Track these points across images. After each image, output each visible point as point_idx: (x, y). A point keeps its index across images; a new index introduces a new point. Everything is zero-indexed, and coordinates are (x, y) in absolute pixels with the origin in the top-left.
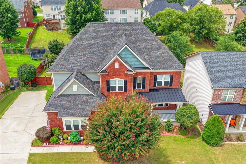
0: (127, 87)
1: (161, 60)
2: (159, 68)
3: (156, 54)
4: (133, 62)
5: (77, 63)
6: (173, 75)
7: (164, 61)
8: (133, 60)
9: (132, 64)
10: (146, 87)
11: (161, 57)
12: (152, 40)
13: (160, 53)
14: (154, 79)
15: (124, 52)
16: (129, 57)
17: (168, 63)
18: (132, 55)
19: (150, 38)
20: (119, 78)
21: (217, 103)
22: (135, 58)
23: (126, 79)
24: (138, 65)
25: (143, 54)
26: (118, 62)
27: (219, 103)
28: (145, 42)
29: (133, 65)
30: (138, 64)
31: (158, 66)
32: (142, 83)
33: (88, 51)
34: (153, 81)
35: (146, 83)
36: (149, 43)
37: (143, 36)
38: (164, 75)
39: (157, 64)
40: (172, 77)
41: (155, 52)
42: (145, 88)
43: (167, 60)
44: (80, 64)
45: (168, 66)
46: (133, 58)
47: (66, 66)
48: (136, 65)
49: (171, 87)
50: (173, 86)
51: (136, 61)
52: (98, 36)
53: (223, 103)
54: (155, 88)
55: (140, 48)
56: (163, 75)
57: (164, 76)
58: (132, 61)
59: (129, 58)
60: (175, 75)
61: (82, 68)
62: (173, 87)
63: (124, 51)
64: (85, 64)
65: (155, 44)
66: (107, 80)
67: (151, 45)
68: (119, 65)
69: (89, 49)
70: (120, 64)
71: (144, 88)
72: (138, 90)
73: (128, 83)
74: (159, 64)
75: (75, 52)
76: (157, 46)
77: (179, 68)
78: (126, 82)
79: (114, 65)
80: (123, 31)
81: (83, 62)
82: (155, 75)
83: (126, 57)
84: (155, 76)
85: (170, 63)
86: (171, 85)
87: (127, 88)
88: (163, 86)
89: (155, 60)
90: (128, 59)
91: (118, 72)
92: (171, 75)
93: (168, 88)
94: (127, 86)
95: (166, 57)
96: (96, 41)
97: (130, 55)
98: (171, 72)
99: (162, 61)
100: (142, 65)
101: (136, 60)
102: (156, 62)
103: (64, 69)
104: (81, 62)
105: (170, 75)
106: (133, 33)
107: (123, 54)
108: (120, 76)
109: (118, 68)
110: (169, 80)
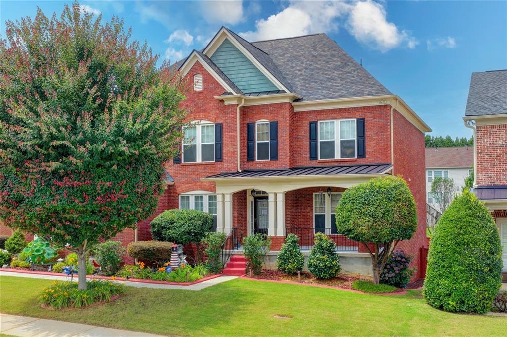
0: (224, 146)
1: (335, 84)
3: (327, 76)
4: (245, 79)
6: (364, 119)
8: (244, 71)
9: (243, 83)
10: (280, 153)
11: (339, 80)
12: (331, 56)
13: (341, 72)
14: (308, 134)
15: (224, 54)
16: (235, 64)
17: (351, 87)
19: (329, 53)
22: (249, 67)
23: (220, 121)
24: (258, 86)
26: (202, 74)
28: (313, 60)
29: (246, 87)
31: (319, 95)
32: (269, 141)
34: (306, 142)
35: (279, 139)
37: (313, 53)
38: (339, 121)
39: (320, 92)
40: (361, 124)
41: (327, 72)
42: (280, 157)
43: (352, 83)
45: (348, 92)
46: (244, 67)
48: (253, 86)
49: (362, 162)
50: (367, 156)
54: (314, 163)
56: (335, 121)
57: (337, 123)
58: (241, 75)
59: (236, 68)
60: (369, 118)
62: (369, 159)
63: (222, 49)
65: (334, 61)
67: (324, 64)
68: (203, 82)
70: (208, 79)
71: (275, 157)
72: (260, 163)
73: (226, 135)
74: (325, 92)
76: (340, 63)
78: (218, 130)
79: (193, 81)
82: (312, 121)
83: (228, 65)
84: (311, 123)
85: (357, 87)
86: (362, 154)
87: (225, 150)
88: (339, 158)
89: (318, 86)
90: (233, 72)
91: (201, 101)
92: (358, 120)
93: (355, 164)
94: (224, 144)
95: (352, 78)
97: (237, 60)
98: (358, 109)
99: (337, 86)
100: (269, 85)
105: (356, 120)
106: (291, 51)
107: (221, 58)
108: (205, 111)
109: (201, 89)
110: (356, 138)
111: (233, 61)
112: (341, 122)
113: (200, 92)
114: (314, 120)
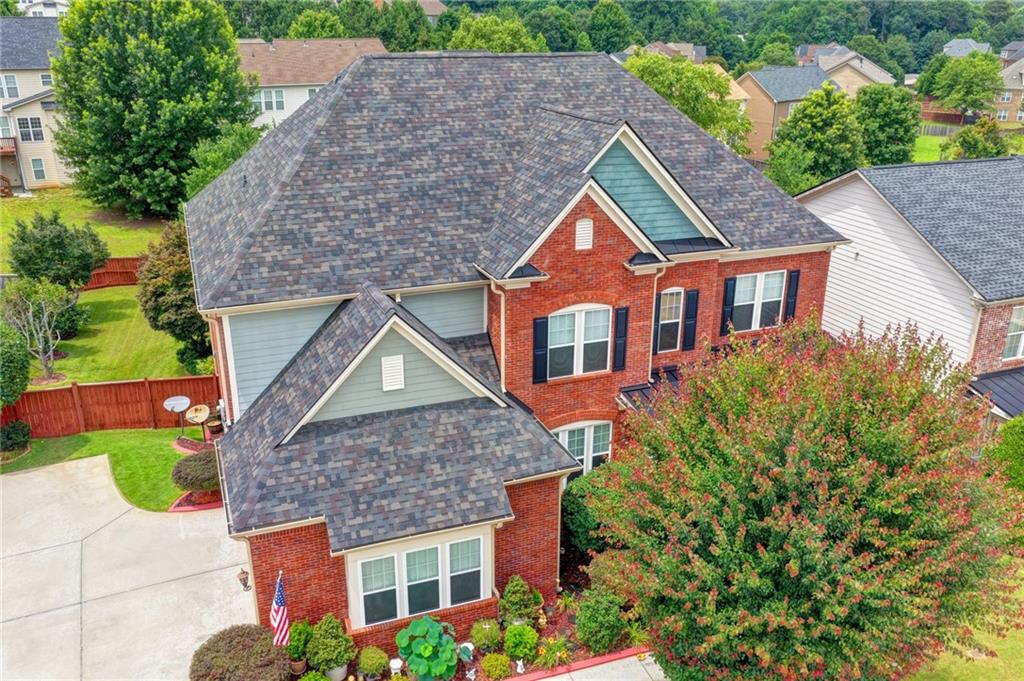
0: (628, 345)
1: (740, 207)
2: (747, 240)
3: (711, 184)
4: (647, 218)
5: (357, 251)
6: (798, 272)
7: (752, 210)
8: (644, 204)
10: (698, 338)
11: (736, 195)
12: (673, 125)
13: (725, 175)
14: (721, 297)
15: (610, 168)
17: (771, 217)
18: (642, 182)
19: (662, 118)
20: (591, 301)
21: (989, 371)
22: (656, 195)
23: (623, 304)
24: (668, 230)
26: (593, 218)
27: (996, 369)
28: (648, 132)
30: (667, 223)
31: (737, 233)
32: (680, 320)
33: (397, 187)
35: (699, 317)
36: (662, 137)
37: (630, 111)
38: (765, 273)
39: (731, 224)
40: (793, 280)
41: (702, 172)
42: (696, 345)
43: (765, 205)
44: (374, 254)
45: (777, 229)
46: (648, 196)
47: (301, 267)
48: (660, 230)
51: (662, 209)
52: (423, 116)
53: (1010, 367)
54: (725, 340)
56: (758, 274)
57: (761, 277)
58: (641, 210)
59: (631, 197)
60: (805, 270)
61: (393, 274)
63: (607, 161)
64: (402, 252)
65: (690, 143)
66: (535, 320)
67: (677, 147)
68: (595, 233)
69: (399, 177)
70: (605, 228)
71: (689, 343)
72: (666, 356)
73: (633, 325)
74: (740, 225)
75: (330, 194)
76: (704, 149)
77: (822, 237)
78: (621, 319)
81: (390, 243)
82: (729, 277)
84: (727, 281)
85: (781, 218)
87: (630, 351)
88: (758, 328)
89: (716, 208)
91: (590, 270)
92: (789, 273)
94: (629, 340)
95: (755, 193)
96: (423, 137)
97: (634, 182)
98: (792, 257)
99: (746, 211)
100: (685, 229)
101: (659, 202)
103: (296, 282)
104: (376, 244)
105: (785, 271)
106: (583, 98)
108: (596, 287)
109: (590, 247)
110: (782, 298)
111: (628, 184)
112: (766, 275)
113: (589, 253)
114: (731, 276)
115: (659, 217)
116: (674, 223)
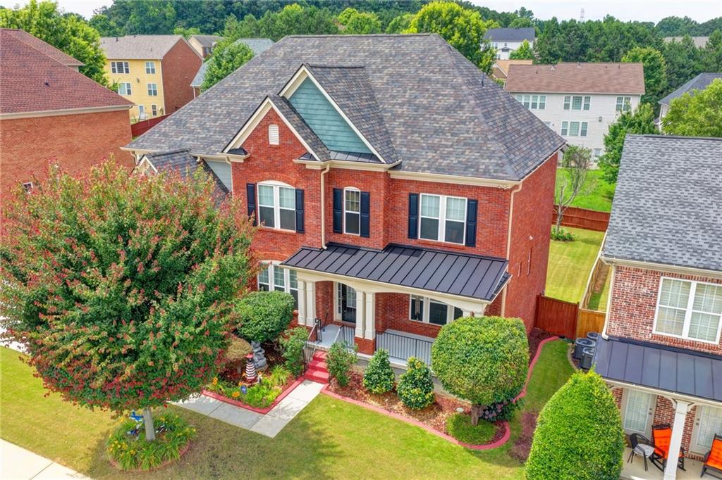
0: (306, 216)
1: (443, 142)
2: (426, 166)
3: (435, 125)
4: (331, 133)
5: (199, 133)
6: (477, 201)
7: (451, 146)
8: (327, 123)
9: (329, 138)
10: (372, 230)
11: (449, 134)
12: (443, 84)
13: (453, 120)
14: (407, 207)
15: (304, 96)
16: (318, 112)
17: (463, 153)
18: (326, 107)
19: (440, 77)
20: (279, 180)
21: (633, 337)
22: (335, 118)
23: (301, 187)
24: (347, 145)
25: (394, 120)
26: (278, 124)
27: (642, 338)
28: (419, 86)
29: (332, 143)
30: (345, 139)
31: (423, 160)
32: (359, 213)
33: (243, 104)
34: (404, 216)
35: (371, 214)
36: (427, 90)
37: (419, 72)
38: (446, 197)
39: (424, 153)
40: (473, 207)
41: (435, 116)
42: (371, 235)
43: (465, 144)
44: (204, 136)
45: (459, 162)
46: (331, 118)
47: (171, 137)
48: (340, 144)
49: (470, 251)
50: (477, 246)
51: (340, 129)
53: (663, 343)
54: (412, 243)
55: (390, 104)
56: (441, 196)
57: (443, 199)
58: (326, 127)
59: (319, 117)
60: (483, 200)
62: (479, 249)
63: (302, 91)
64: (217, 137)
65: (446, 95)
66: (247, 184)
67: (433, 98)
68: (280, 134)
69: (248, 100)
70: (285, 132)
71: (366, 233)
72: (349, 237)
73: (308, 204)
74: (430, 155)
75: (211, 105)
76: (453, 101)
77: (495, 174)
78: (300, 196)
79: (268, 132)
80: (367, 56)
81: (215, 132)
82: (412, 192)
83: (310, 112)
84: (410, 195)
85: (471, 155)
86: (471, 242)
87: (307, 222)
88: (443, 241)
89: (422, 141)
90: (316, 122)
91: (278, 159)
92: (469, 200)
93: (462, 251)
94: (306, 213)
95: (466, 135)
96: (279, 80)
97: (321, 107)
98: (469, 187)
99: (446, 146)
100: (359, 145)
101: (338, 123)
102: (423, 148)
103: (164, 143)
104: (209, 131)
105: (466, 199)
106: (393, 63)
107: (301, 101)
108: (282, 171)
109: (278, 144)
110: (465, 221)
111: (316, 108)
112: (448, 198)
113: (276, 148)
114: (414, 192)
115: (340, 134)
116: (350, 140)
